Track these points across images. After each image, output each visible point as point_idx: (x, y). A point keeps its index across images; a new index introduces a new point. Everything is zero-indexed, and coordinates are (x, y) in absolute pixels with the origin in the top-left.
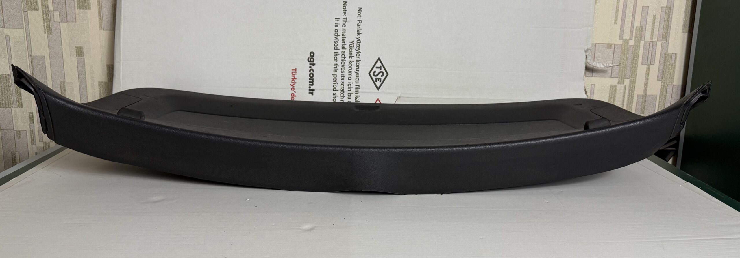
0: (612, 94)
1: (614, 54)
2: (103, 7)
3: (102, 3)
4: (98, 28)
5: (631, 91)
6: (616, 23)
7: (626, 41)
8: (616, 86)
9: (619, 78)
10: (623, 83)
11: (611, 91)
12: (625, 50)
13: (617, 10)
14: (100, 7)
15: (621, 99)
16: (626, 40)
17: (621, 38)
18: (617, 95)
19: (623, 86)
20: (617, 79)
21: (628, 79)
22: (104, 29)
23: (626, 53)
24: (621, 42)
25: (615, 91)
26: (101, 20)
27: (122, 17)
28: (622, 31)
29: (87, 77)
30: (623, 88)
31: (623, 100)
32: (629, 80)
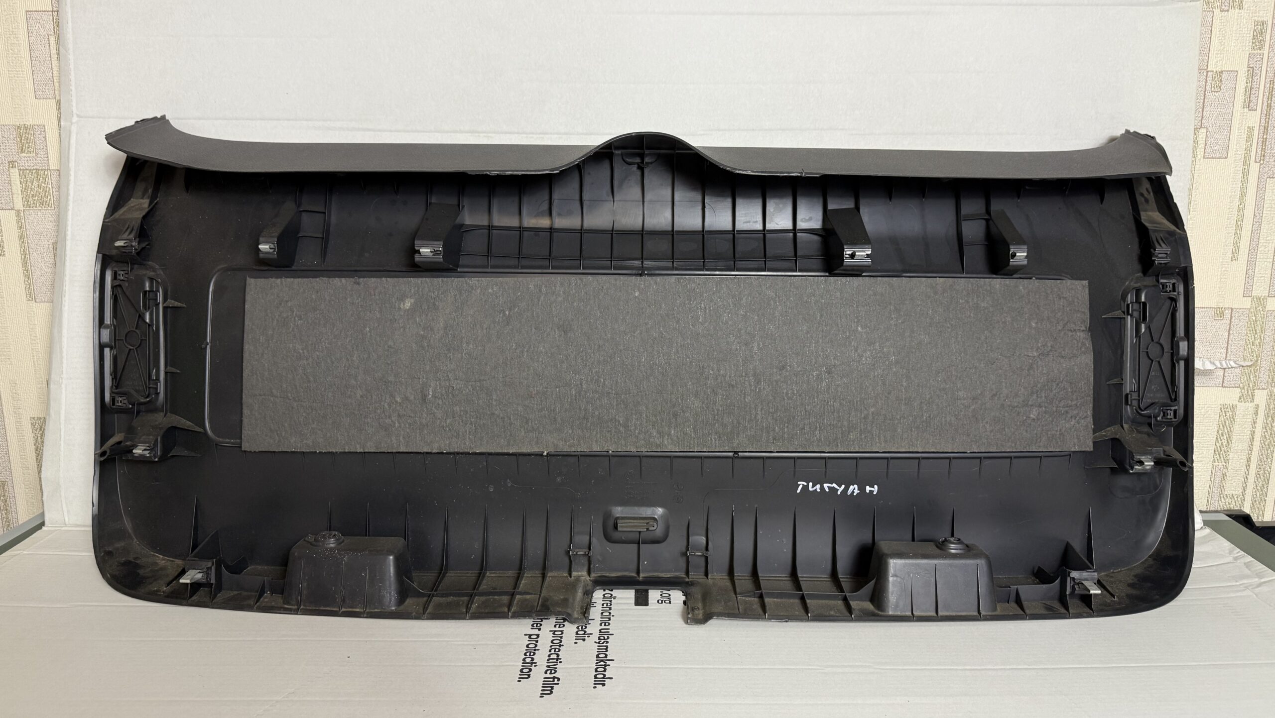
0: (1224, 425)
1: (1231, 332)
2: (31, 250)
3: (29, 242)
4: (25, 299)
5: (1270, 419)
6: (1234, 257)
7: (1260, 301)
8: (1233, 407)
9: (1242, 389)
10: (1253, 401)
11: (1222, 419)
12: (1256, 321)
13: (1239, 227)
14: (24, 251)
15: (1247, 437)
16: (1259, 298)
17: (1247, 292)
18: (1236, 428)
19: (1251, 405)
20: (1239, 390)
21: (1264, 389)
22: (37, 300)
23: (1258, 328)
24: (1247, 303)
25: (1233, 418)
26: (29, 278)
27: (67, 278)
28: (1249, 276)
29: (4, 407)
30: (1252, 410)
31: (1252, 440)
32: (1265, 392)
